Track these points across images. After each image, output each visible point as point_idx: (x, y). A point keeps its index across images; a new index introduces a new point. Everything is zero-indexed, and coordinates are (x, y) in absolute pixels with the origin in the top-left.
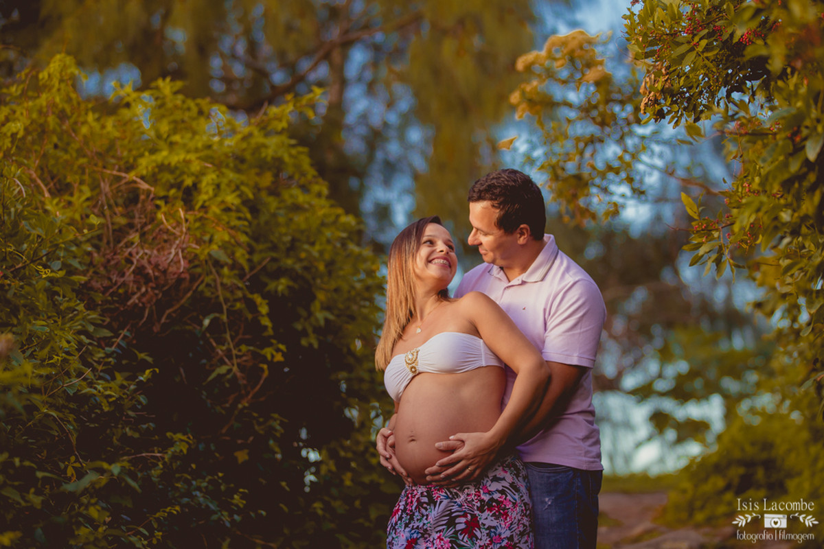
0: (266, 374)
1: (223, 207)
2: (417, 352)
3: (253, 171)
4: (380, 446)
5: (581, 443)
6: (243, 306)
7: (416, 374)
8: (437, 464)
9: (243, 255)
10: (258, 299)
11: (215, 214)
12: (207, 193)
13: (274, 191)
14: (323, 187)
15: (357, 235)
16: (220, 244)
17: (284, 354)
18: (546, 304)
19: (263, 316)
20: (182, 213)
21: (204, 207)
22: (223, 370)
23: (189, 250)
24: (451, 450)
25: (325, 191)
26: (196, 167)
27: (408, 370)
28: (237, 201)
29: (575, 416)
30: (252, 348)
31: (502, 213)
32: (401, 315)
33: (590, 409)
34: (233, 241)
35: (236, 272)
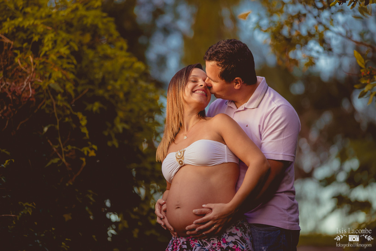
0: (84, 164)
1: (58, 55)
2: (184, 151)
3: (79, 33)
4: (157, 211)
5: (286, 212)
6: (71, 120)
7: (182, 165)
8: (194, 223)
9: (71, 87)
10: (80, 115)
11: (53, 60)
12: (48, 46)
13: (92, 46)
14: (124, 44)
15: (145, 75)
16: (56, 79)
17: (96, 152)
18: (260, 122)
19: (83, 127)
20: (31, 59)
21: (46, 55)
22: (56, 160)
23: (35, 83)
24: (203, 215)
25: (125, 46)
26: (41, 29)
27: (177, 163)
28: (67, 52)
29: (283, 195)
30: (74, 147)
31: (223, 70)
32: (174, 126)
33: (292, 189)
34: (64, 78)
35: (66, 98)
